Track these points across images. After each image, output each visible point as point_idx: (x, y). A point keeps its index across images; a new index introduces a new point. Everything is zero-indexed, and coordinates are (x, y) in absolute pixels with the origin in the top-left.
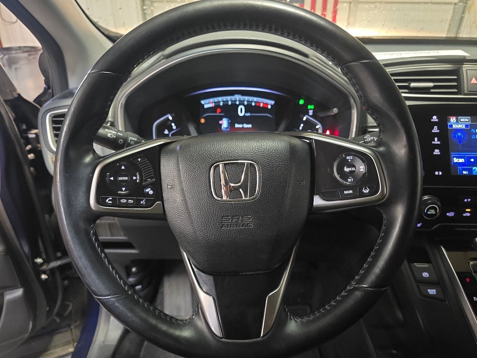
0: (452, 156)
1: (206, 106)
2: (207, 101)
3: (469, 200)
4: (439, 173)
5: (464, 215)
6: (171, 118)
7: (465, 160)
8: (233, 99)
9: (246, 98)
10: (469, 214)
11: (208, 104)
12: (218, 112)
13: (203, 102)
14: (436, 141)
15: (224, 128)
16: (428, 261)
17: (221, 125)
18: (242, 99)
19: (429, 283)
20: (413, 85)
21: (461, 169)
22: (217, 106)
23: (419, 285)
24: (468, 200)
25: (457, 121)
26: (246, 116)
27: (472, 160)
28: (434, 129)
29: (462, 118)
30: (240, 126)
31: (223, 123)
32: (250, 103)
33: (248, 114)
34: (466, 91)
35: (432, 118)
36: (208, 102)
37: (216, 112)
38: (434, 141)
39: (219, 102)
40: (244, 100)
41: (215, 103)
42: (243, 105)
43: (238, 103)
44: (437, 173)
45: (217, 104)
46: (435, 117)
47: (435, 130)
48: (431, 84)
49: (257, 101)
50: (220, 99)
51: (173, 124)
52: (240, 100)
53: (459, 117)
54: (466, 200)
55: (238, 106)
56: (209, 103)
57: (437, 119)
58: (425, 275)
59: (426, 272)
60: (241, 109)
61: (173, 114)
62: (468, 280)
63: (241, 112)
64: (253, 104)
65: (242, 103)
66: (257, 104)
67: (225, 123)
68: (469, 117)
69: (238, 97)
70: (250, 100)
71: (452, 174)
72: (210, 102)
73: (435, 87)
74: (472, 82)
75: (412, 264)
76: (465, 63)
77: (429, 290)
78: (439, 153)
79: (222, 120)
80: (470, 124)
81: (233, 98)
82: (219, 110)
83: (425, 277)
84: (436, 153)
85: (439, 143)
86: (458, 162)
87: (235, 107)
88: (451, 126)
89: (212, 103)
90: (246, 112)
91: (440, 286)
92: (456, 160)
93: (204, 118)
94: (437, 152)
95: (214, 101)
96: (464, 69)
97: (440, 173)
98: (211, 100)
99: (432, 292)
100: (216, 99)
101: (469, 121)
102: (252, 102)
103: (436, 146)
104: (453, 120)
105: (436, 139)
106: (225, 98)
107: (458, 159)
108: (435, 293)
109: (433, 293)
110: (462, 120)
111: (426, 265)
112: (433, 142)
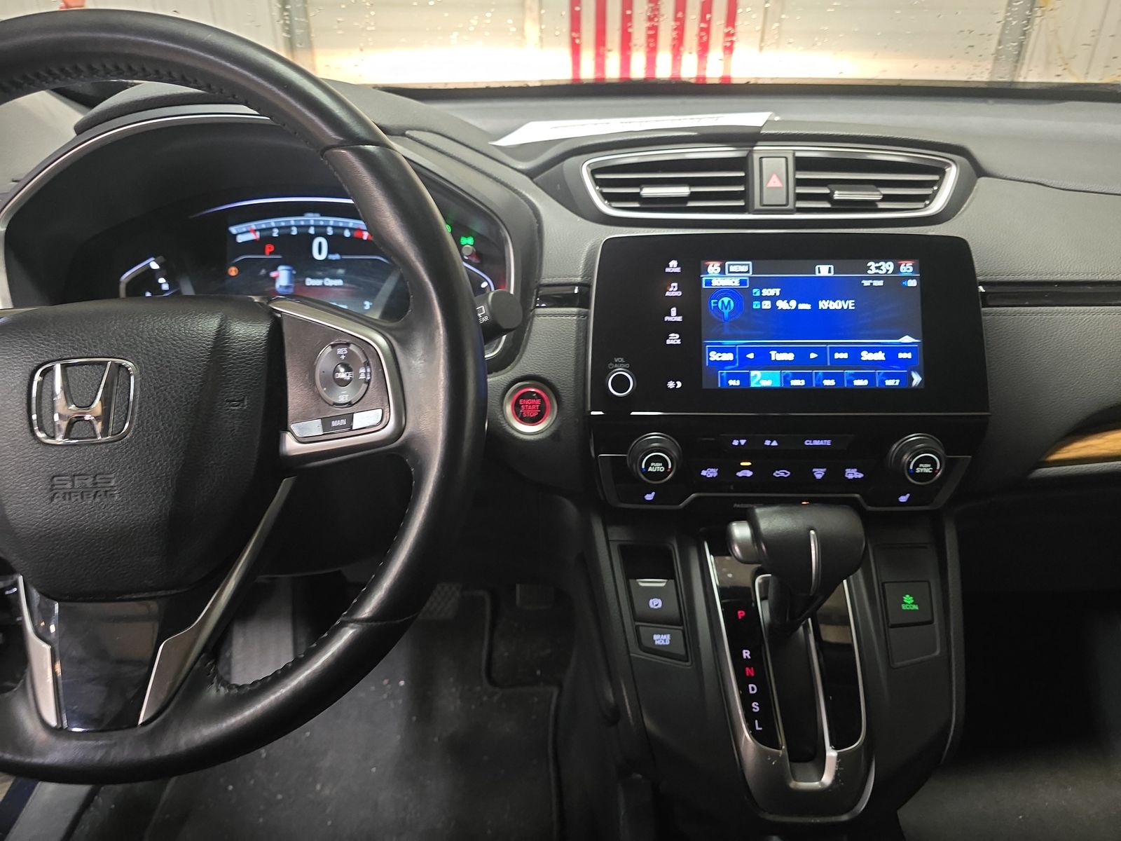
0: (707, 346)
1: (240, 239)
2: (243, 227)
3: (743, 442)
4: (676, 385)
5: (740, 474)
6: (155, 266)
7: (734, 357)
8: (302, 223)
9: (332, 221)
10: (749, 473)
11: (245, 233)
12: (268, 251)
13: (233, 230)
14: (674, 316)
15: (281, 286)
16: (668, 574)
17: (274, 280)
18: (322, 223)
19: (660, 621)
20: (648, 192)
21: (724, 375)
22: (266, 238)
23: (639, 626)
24: (739, 443)
25: (723, 272)
26: (331, 260)
27: (751, 356)
28: (671, 290)
29: (733, 265)
30: (318, 282)
31: (278, 276)
32: (338, 231)
33: (336, 257)
34: (757, 206)
35: (668, 266)
36: (244, 230)
37: (264, 253)
38: (670, 315)
39: (271, 229)
40: (326, 224)
41: (260, 230)
42: (325, 235)
43: (312, 231)
44: (671, 385)
45: (265, 233)
46: (673, 263)
47: (673, 291)
48: (684, 191)
49: (356, 227)
50: (272, 222)
51: (162, 280)
52: (317, 224)
53: (727, 263)
54: (735, 443)
55: (313, 237)
56: (248, 232)
57: (678, 266)
58: (656, 603)
59: (658, 598)
60: (320, 244)
61: (161, 258)
62: (741, 614)
63: (320, 251)
64: (347, 234)
65: (321, 231)
66: (356, 234)
67: (282, 276)
68: (750, 263)
69: (312, 218)
70: (341, 224)
71: (705, 386)
72: (249, 229)
73: (694, 196)
74: (771, 184)
75: (631, 581)
76: (759, 143)
77: (656, 637)
78: (679, 342)
79: (275, 269)
80: (750, 277)
81: (302, 220)
82: (269, 248)
83: (653, 609)
84: (673, 342)
85: (679, 319)
86: (718, 359)
87: (305, 240)
88: (709, 283)
89: (255, 231)
90: (330, 251)
91: (681, 628)
92: (714, 356)
93: (235, 265)
94: (674, 339)
95: (259, 228)
96: (756, 157)
97: (679, 384)
98: (253, 225)
99: (662, 639)
100: (263, 224)
101: (748, 272)
102: (344, 228)
103: (674, 327)
104: (713, 268)
105: (674, 311)
106: (282, 221)
107: (719, 354)
108: (668, 643)
109: (663, 642)
110: (732, 269)
111: (660, 583)
112: (667, 318)
